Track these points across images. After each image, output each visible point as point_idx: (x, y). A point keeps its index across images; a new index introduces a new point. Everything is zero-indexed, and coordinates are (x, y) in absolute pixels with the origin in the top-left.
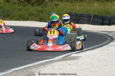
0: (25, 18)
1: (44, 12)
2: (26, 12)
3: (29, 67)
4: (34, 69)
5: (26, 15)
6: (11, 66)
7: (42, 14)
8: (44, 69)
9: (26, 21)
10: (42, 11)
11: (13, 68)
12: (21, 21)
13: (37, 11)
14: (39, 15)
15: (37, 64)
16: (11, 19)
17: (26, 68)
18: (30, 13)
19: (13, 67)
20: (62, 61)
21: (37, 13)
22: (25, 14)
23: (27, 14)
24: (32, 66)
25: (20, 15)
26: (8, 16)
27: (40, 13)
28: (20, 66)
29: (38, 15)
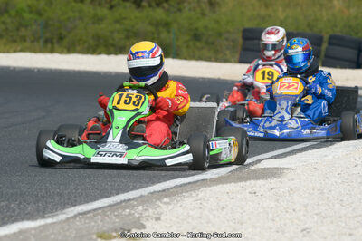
0: (113, 45)
1: (174, 27)
2: (118, 26)
3: (124, 201)
4: (140, 208)
5: (116, 36)
6: (69, 199)
7: (169, 32)
8: (171, 207)
9: (116, 54)
10: (167, 25)
11: (75, 205)
12: (100, 53)
13: (151, 24)
14: (159, 34)
15: (152, 193)
16: (70, 49)
17: (117, 204)
18: (128, 31)
19: (76, 201)
20: (230, 182)
21: (151, 29)
22: (112, 32)
23: (119, 32)
24: (134, 199)
25: (97, 37)
26: (61, 38)
27: (161, 28)
28: (96, 199)
29: (156, 36)
